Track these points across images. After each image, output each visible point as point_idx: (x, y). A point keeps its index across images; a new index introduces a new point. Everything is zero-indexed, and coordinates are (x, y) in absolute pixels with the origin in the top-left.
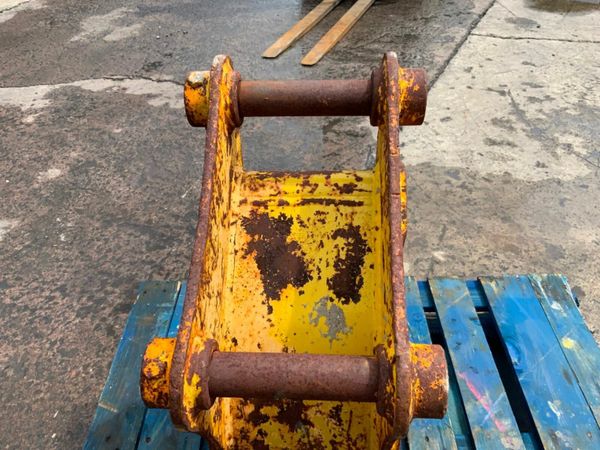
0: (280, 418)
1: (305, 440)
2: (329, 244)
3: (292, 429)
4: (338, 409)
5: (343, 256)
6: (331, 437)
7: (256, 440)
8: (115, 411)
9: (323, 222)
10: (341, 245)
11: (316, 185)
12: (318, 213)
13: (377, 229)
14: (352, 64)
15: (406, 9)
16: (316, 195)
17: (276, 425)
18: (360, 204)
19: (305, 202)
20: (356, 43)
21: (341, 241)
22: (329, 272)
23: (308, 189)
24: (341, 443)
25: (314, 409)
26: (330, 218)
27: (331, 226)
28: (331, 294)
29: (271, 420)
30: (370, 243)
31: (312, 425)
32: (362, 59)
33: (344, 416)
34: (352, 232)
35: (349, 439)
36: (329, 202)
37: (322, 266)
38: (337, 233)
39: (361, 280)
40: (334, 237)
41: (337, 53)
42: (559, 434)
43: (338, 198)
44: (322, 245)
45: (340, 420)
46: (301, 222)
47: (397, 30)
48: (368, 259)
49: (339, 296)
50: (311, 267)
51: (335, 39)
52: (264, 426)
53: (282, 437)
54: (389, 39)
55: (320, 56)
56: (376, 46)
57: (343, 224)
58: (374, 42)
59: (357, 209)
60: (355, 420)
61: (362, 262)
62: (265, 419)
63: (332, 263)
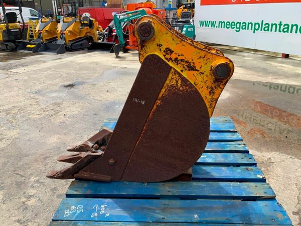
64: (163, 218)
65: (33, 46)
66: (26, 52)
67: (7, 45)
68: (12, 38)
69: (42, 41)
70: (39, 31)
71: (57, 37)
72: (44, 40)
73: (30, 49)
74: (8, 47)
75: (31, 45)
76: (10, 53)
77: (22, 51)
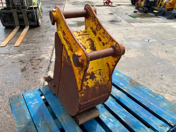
0: (90, 78)
1: (96, 82)
2: (87, 42)
3: (93, 80)
4: (100, 72)
5: (90, 44)
6: (100, 79)
7: (86, 86)
8: (24, 126)
9: (84, 38)
10: (89, 42)
11: (80, 32)
12: (82, 37)
13: (94, 37)
14: (30, 44)
15: (38, 30)
16: (80, 34)
17: (90, 80)
18: (89, 34)
19: (79, 36)
20: (29, 39)
21: (89, 41)
22: (89, 47)
23: (78, 33)
24: (102, 80)
25: (96, 74)
26: (85, 37)
27: (86, 39)
28: (91, 50)
29: (89, 79)
30: (94, 40)
31: (96, 77)
32: (32, 42)
33: (101, 73)
34: (90, 39)
35: (103, 78)
36: (83, 35)
37: (87, 46)
38: (87, 40)
39: (95, 47)
40: (87, 41)
41: (24, 42)
42: (125, 87)
43: (85, 34)
44: (85, 43)
45: (101, 75)
46: (80, 39)
47: (38, 35)
48: (95, 43)
49: (93, 50)
50: (85, 47)
51: (22, 39)
52: (88, 81)
53: (91, 83)
54: (37, 37)
55: (20, 44)
56: (34, 39)
57: (88, 38)
58: (33, 38)
59: (89, 35)
60: (103, 73)
61: (94, 44)
62: (87, 79)
63: (89, 45)
64: (39, 127)
65: (157, 12)
66: (152, 14)
67: (144, 9)
68: (149, 5)
69: (164, 9)
70: (165, 2)
71: (174, 8)
72: (166, 9)
73: (154, 13)
74: (144, 10)
75: (156, 11)
76: (144, 13)
77: (150, 13)
